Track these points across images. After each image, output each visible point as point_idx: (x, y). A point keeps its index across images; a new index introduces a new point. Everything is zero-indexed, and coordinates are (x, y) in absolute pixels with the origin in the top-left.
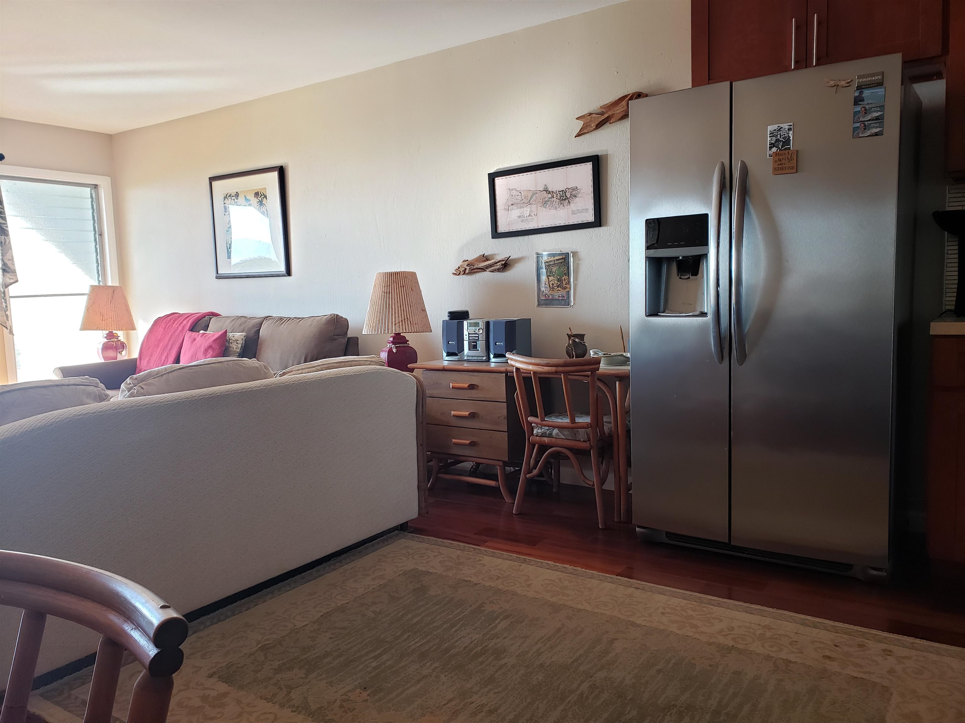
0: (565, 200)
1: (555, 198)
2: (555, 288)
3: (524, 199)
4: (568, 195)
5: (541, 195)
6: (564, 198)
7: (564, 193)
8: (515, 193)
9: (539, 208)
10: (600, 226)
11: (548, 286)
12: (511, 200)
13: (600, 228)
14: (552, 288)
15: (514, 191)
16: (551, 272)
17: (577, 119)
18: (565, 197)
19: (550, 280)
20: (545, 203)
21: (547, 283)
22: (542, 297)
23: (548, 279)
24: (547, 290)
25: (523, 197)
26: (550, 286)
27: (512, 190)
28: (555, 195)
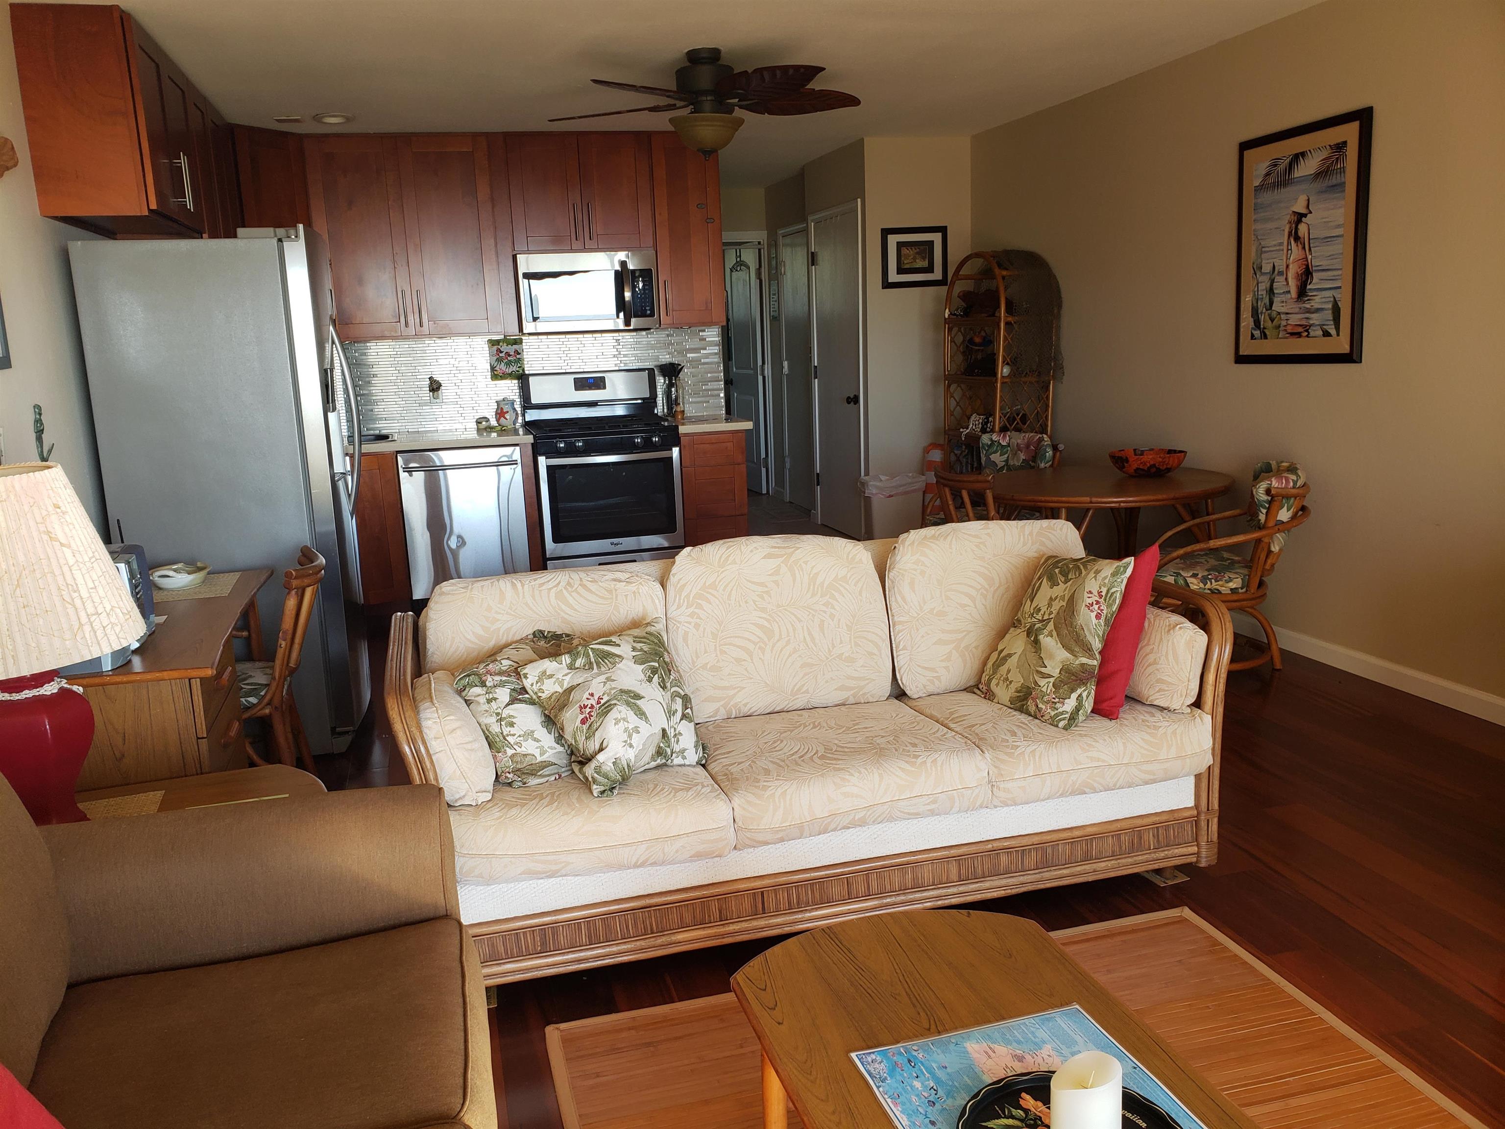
10: (10, 366)
13: (10, 370)
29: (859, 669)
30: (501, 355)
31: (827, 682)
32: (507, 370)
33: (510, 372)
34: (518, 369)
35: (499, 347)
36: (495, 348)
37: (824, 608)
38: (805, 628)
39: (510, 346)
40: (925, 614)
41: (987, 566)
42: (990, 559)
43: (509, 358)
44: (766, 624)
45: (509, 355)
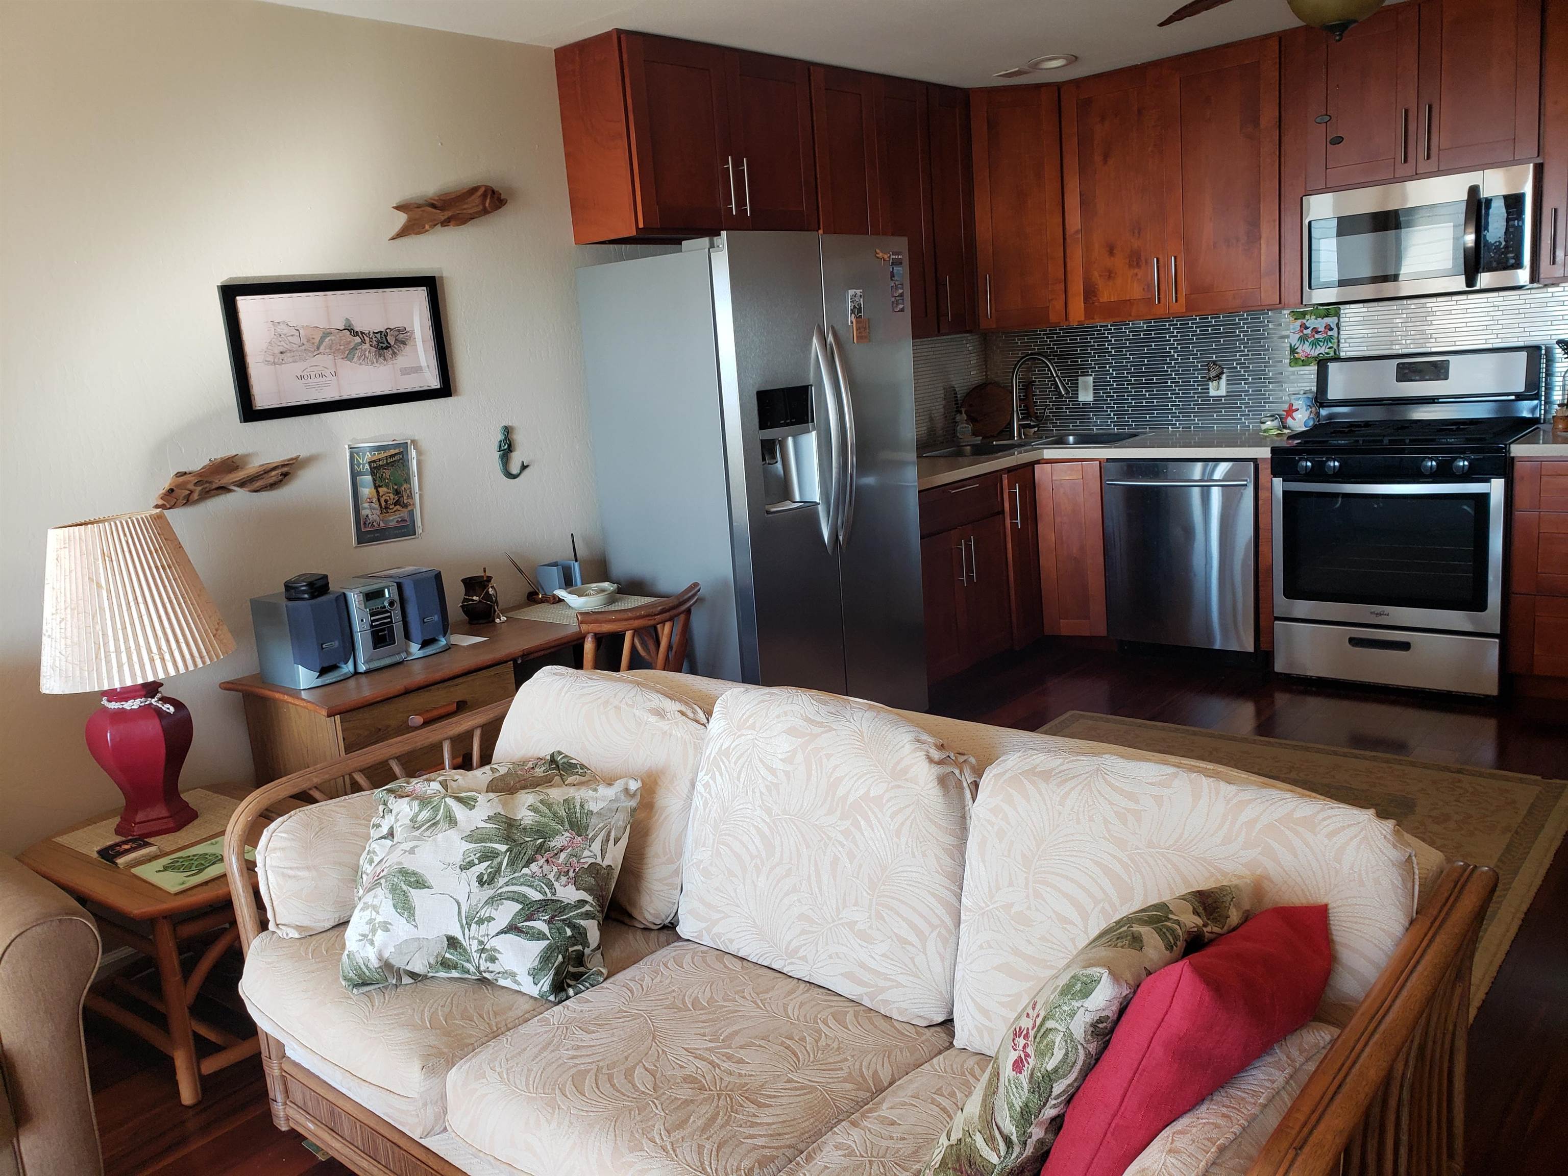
0: (386, 348)
1: (368, 345)
2: (391, 507)
3: (305, 343)
4: (391, 340)
5: (340, 337)
6: (384, 346)
7: (383, 335)
8: (283, 329)
9: (339, 362)
10: (450, 395)
11: (377, 506)
12: (279, 344)
13: (449, 398)
14: (385, 509)
15: (283, 326)
16: (381, 478)
17: (398, 208)
18: (386, 344)
19: (381, 494)
20: (349, 355)
21: (375, 500)
22: (365, 527)
23: (378, 492)
24: (374, 512)
25: (304, 341)
26: (380, 505)
27: (279, 323)
28: (367, 339)
29: (876, 957)
30: (1305, 332)
31: (830, 957)
32: (1312, 352)
33: (1316, 355)
34: (1327, 351)
35: (1305, 321)
36: (1299, 322)
37: (841, 838)
38: (813, 858)
39: (1319, 319)
40: (996, 908)
41: (1125, 859)
42: (1137, 848)
43: (1317, 336)
44: (766, 829)
45: (1317, 332)
